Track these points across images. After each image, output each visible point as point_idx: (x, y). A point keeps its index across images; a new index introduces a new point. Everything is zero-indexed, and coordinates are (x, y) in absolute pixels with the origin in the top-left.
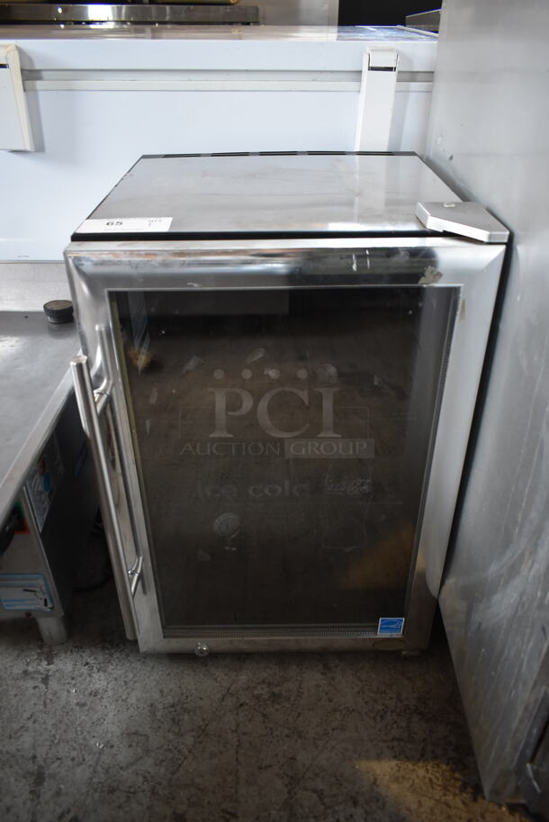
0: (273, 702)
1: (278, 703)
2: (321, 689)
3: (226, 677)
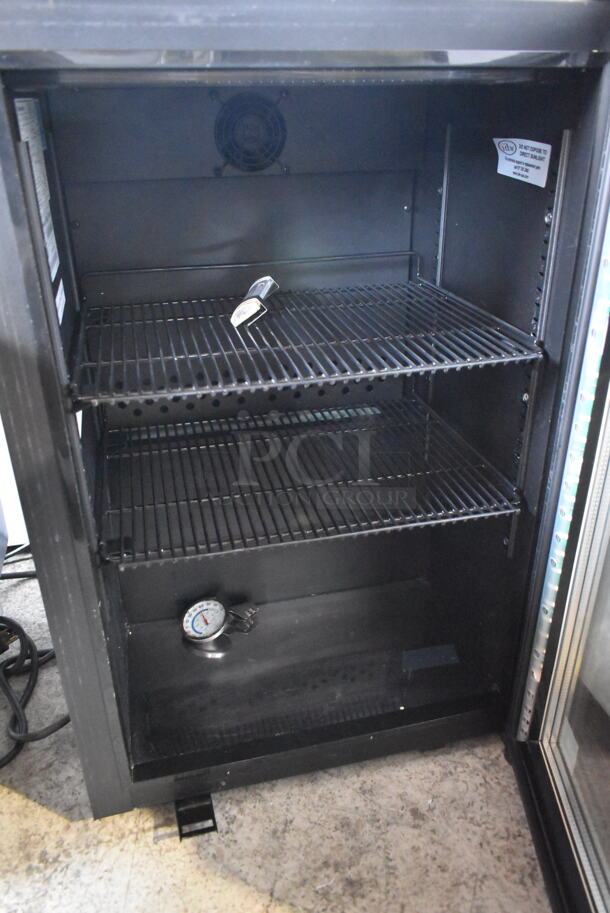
0: (353, 895)
1: (363, 896)
2: (422, 854)
3: (262, 872)
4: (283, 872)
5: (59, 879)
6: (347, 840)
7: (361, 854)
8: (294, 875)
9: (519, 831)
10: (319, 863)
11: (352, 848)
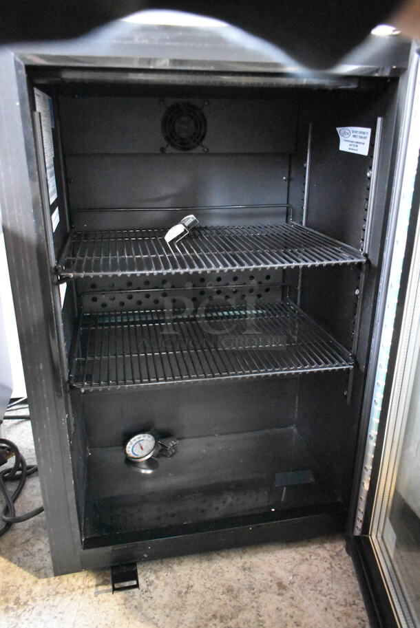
2: (283, 613)
3: (168, 620)
4: (183, 620)
5: (26, 617)
6: (230, 601)
7: (240, 611)
8: (191, 623)
9: (354, 601)
10: (210, 615)
11: (234, 607)
